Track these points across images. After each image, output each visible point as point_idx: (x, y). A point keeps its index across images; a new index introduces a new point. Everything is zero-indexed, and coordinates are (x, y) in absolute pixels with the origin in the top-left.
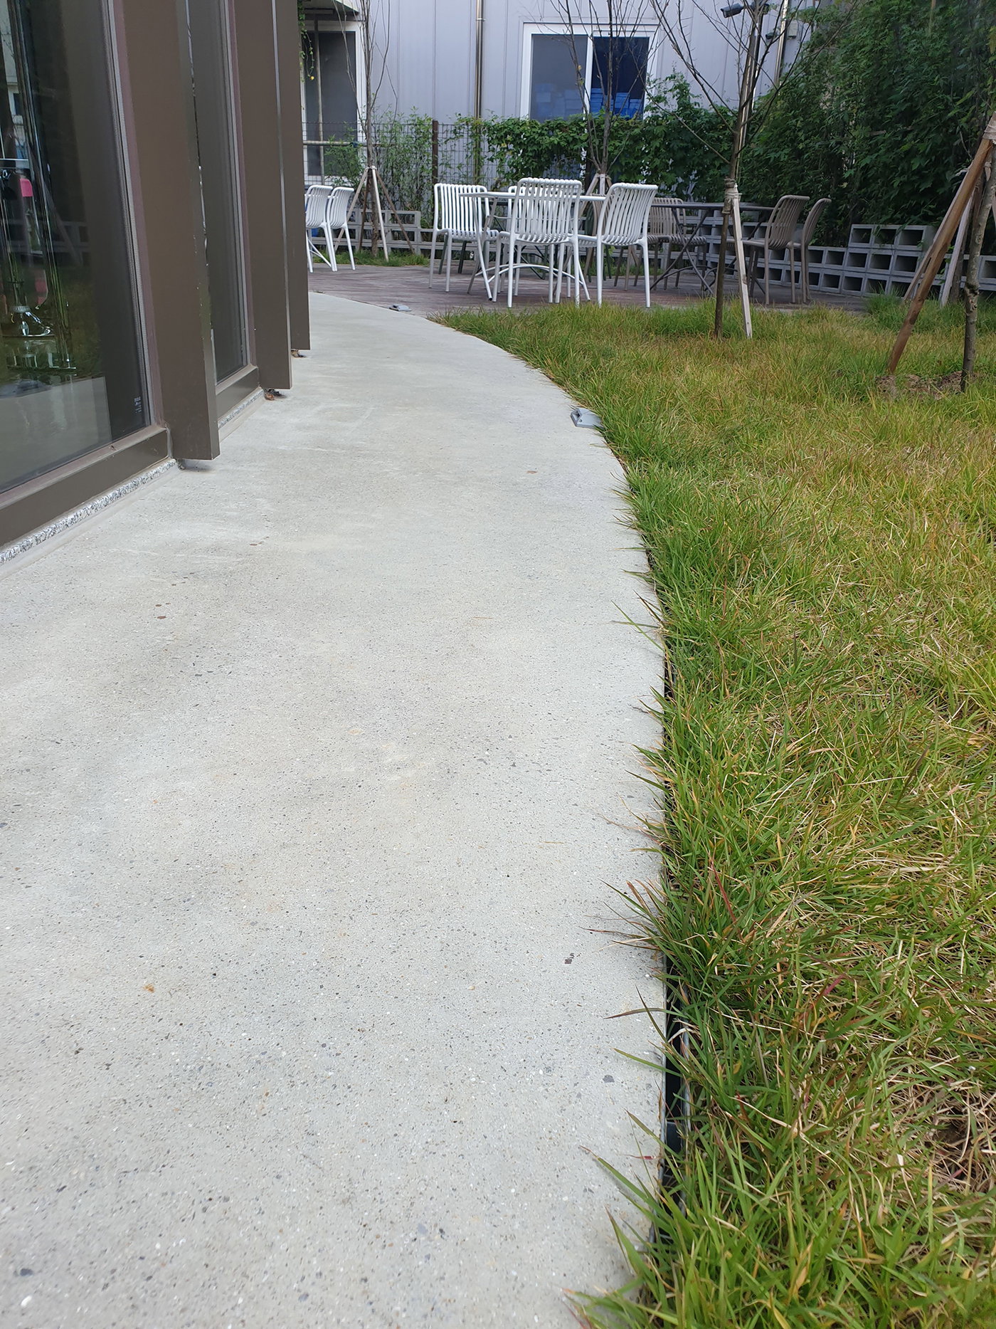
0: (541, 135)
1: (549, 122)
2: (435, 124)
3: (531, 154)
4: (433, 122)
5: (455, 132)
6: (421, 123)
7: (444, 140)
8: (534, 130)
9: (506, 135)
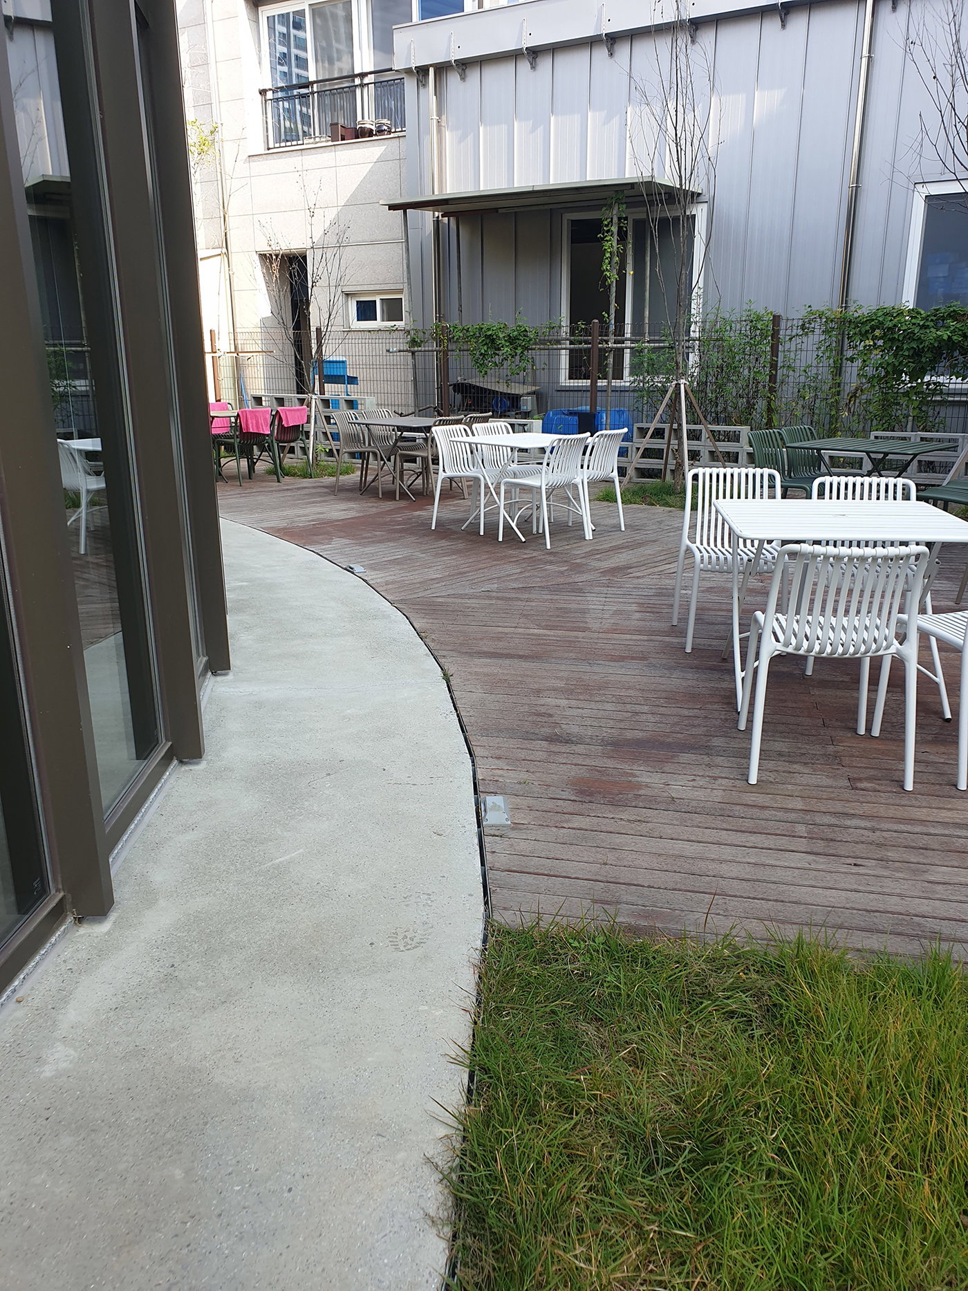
0: (924, 327)
1: (937, 310)
2: (776, 319)
3: (906, 353)
4: (774, 316)
5: (803, 327)
6: (759, 319)
7: (788, 338)
8: (913, 321)
9: (873, 329)
